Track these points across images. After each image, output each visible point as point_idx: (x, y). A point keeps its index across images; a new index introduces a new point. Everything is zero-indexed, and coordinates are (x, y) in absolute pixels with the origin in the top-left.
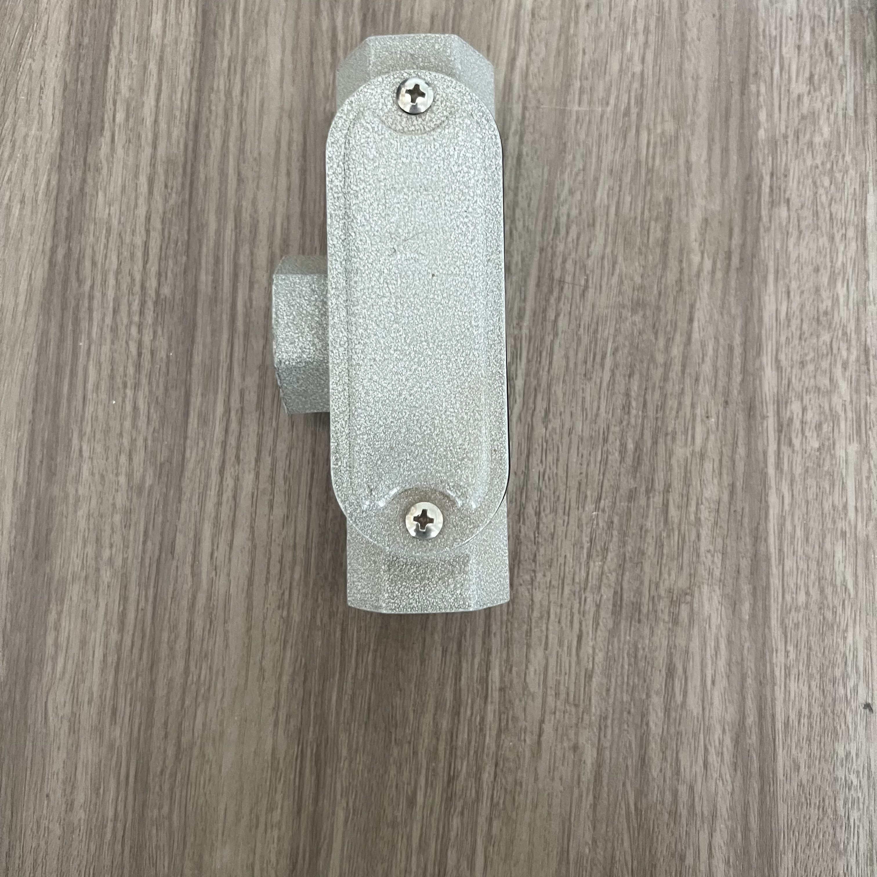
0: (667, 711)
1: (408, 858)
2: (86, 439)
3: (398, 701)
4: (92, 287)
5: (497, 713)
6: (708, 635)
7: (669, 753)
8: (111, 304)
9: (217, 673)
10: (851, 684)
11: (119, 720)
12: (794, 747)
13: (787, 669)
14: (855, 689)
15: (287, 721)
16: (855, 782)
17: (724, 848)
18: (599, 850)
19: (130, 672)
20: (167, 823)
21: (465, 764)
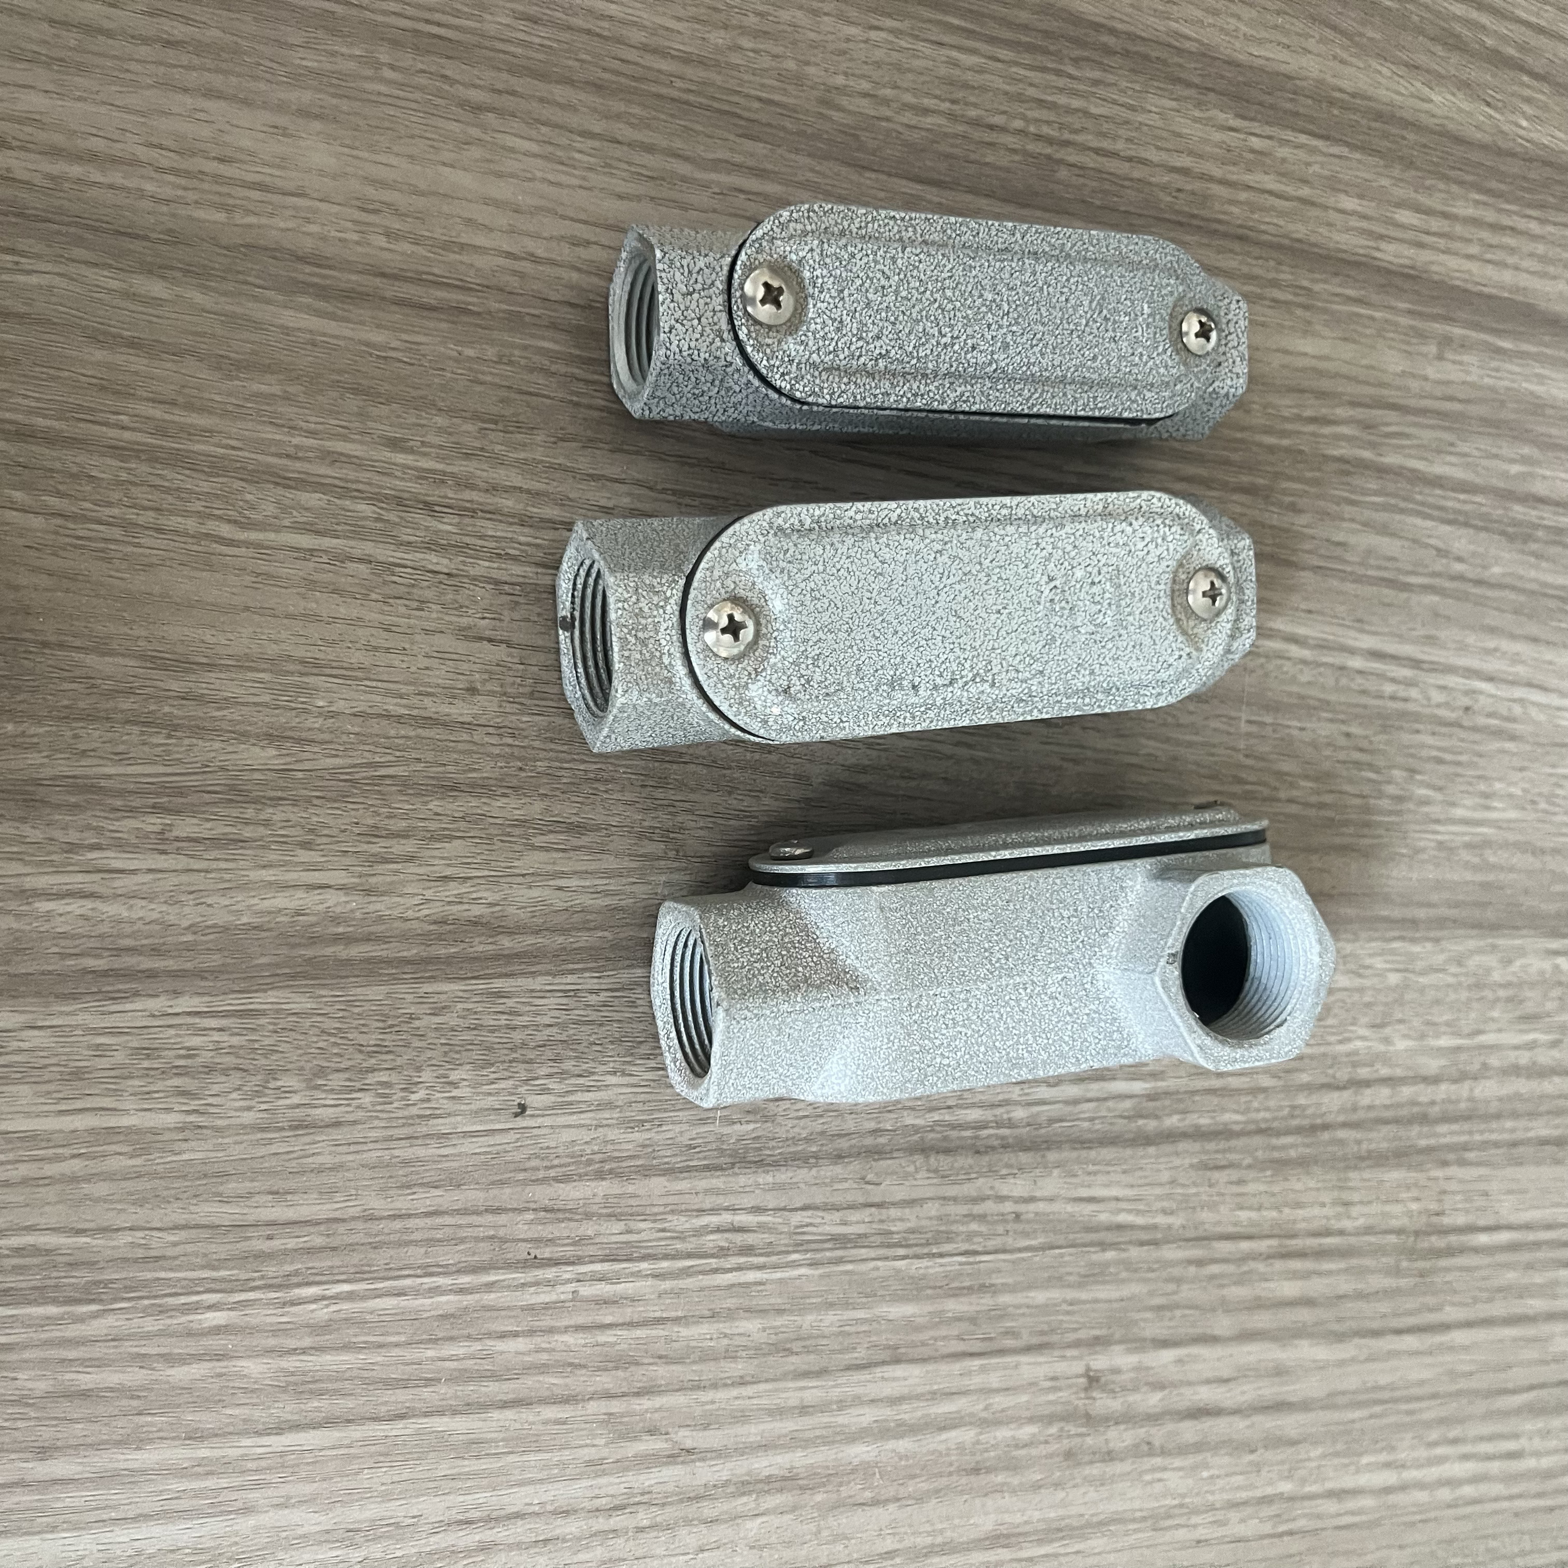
0: (522, 823)
1: (312, 434)
2: (891, 38)
3: (540, 438)
4: (1071, 77)
5: (521, 580)
6: (624, 881)
7: (463, 825)
8: (1049, 98)
9: (584, 178)
10: (552, 1084)
11: (521, 25)
12: (466, 1006)
13: (575, 993)
14: (545, 1091)
15: (515, 273)
16: (414, 1097)
17: (321, 907)
18: (320, 720)
19: (588, 52)
20: (369, 73)
21: (449, 528)
